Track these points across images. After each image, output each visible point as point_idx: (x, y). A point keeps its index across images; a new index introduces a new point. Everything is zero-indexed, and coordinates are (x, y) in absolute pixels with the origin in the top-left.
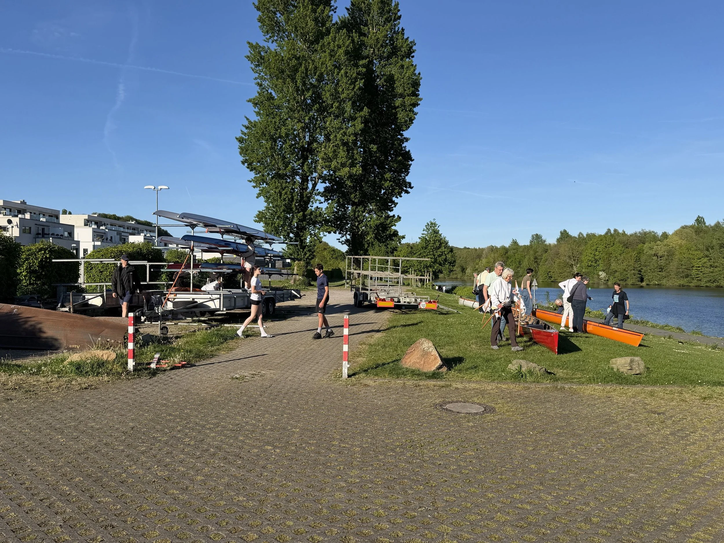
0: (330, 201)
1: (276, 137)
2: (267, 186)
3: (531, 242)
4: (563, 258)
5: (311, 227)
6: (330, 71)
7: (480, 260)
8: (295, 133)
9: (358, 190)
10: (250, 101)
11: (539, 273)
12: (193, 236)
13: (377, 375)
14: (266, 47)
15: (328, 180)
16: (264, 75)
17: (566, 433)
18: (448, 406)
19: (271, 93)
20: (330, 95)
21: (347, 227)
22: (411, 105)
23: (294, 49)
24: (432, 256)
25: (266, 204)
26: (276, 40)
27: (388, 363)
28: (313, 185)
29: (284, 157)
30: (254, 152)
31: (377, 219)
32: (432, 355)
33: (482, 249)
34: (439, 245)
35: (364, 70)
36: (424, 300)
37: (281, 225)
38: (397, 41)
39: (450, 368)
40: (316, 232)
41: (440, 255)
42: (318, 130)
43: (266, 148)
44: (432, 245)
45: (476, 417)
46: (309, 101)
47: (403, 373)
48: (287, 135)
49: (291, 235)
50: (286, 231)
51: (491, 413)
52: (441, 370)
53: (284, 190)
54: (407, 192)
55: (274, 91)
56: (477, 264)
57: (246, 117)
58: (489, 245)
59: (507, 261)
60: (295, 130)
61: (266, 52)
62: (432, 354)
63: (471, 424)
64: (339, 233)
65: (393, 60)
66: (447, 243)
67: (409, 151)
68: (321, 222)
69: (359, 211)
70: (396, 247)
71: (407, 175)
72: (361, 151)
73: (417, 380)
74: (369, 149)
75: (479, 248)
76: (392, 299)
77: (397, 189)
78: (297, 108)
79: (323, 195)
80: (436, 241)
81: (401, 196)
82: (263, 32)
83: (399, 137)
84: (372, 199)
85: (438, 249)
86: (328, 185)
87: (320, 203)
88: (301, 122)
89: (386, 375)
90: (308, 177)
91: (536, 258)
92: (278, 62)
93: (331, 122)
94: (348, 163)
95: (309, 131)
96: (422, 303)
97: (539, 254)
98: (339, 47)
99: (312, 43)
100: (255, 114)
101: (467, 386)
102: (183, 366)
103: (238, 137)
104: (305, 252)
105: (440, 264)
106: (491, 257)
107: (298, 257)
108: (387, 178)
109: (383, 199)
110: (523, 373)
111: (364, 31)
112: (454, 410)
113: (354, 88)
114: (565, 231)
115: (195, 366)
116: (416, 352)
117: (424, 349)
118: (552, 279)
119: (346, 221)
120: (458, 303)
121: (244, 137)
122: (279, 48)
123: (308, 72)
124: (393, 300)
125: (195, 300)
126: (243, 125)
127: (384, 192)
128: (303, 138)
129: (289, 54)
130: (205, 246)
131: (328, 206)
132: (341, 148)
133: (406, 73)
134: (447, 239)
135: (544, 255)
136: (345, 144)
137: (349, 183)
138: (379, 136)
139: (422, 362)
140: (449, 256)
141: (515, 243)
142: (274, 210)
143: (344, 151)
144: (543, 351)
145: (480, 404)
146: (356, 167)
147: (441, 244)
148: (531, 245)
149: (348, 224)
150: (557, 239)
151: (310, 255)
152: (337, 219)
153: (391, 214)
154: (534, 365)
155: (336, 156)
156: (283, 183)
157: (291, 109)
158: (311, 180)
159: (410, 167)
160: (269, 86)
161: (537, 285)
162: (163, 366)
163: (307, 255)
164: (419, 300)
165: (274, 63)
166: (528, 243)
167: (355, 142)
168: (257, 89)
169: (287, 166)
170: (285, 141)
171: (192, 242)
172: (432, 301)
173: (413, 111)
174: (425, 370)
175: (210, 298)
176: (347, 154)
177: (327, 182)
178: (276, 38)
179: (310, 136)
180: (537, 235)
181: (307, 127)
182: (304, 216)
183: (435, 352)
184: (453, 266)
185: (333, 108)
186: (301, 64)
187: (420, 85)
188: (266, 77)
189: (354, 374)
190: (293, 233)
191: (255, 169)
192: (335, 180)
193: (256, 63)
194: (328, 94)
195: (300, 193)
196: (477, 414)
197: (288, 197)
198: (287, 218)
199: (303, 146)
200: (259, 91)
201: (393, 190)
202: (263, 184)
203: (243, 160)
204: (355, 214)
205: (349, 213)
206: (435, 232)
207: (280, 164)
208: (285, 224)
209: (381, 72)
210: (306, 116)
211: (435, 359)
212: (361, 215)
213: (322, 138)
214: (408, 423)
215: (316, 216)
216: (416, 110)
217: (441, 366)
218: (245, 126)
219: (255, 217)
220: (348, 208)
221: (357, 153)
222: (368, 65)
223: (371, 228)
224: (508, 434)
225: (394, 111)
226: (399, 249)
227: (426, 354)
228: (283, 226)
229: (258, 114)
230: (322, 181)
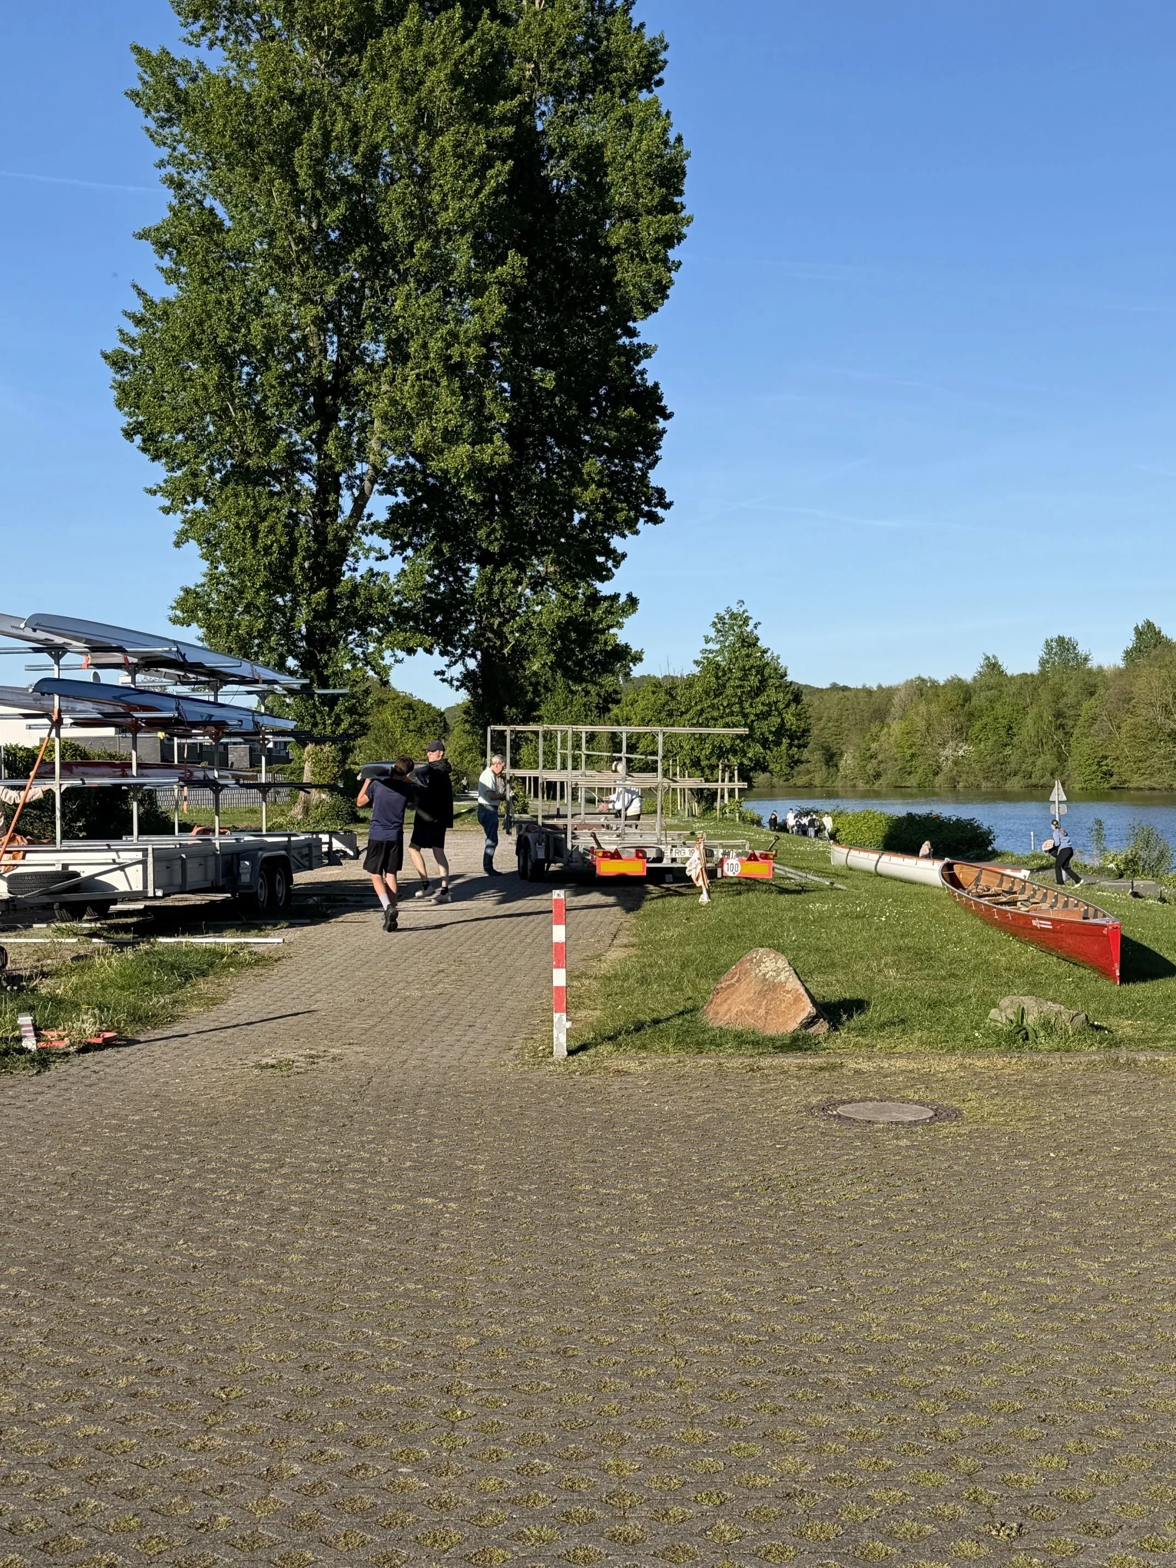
0: (409, 552)
1: (234, 351)
2: (206, 508)
3: (1043, 663)
4: (1144, 712)
5: (351, 634)
6: (403, 139)
7: (883, 723)
8: (293, 336)
9: (497, 514)
10: (143, 235)
11: (1071, 764)
12: (59, 680)
13: (644, 1047)
14: (195, 64)
15: (402, 483)
16: (186, 151)
17: (1136, 1153)
18: (841, 1110)
19: (212, 210)
20: (403, 216)
21: (465, 632)
22: (657, 240)
23: (284, 72)
24: (740, 718)
25: (205, 565)
26: (222, 40)
27: (668, 1019)
28: (355, 500)
29: (261, 416)
30: (163, 398)
31: (562, 606)
32: (788, 992)
33: (890, 689)
34: (760, 682)
35: (511, 130)
36: (733, 853)
37: (259, 631)
38: (608, 40)
39: (835, 1025)
40: (371, 650)
41: (762, 713)
42: (368, 328)
43: (205, 387)
44: (738, 683)
45: (914, 1129)
46: (334, 235)
47: (712, 1042)
48: (269, 344)
49: (291, 663)
50: (274, 650)
51: (951, 1121)
52: (811, 1030)
53: (263, 519)
54: (654, 519)
55: (225, 203)
56: (875, 738)
57: (135, 286)
58: (912, 676)
59: (968, 727)
60: (293, 329)
61: (194, 80)
62: (789, 987)
63: (904, 1142)
64: (443, 653)
65: (598, 98)
66: (784, 675)
67: (656, 385)
68: (384, 619)
69: (503, 581)
70: (616, 692)
71: (652, 466)
72: (505, 391)
73: (752, 1056)
74: (532, 383)
75: (880, 687)
76: (640, 853)
77: (622, 509)
78: (298, 258)
79: (385, 530)
80: (749, 669)
81: (636, 533)
82: (179, 14)
83: (625, 340)
84: (545, 542)
85: (757, 695)
86: (402, 499)
87: (378, 559)
88: (312, 302)
89: (670, 1046)
90: (339, 474)
91: (1059, 715)
92: (234, 111)
93: (407, 299)
94: (466, 431)
95: (338, 330)
96: (730, 861)
97: (1069, 700)
98: (430, 62)
99: (340, 49)
100: (161, 278)
101: (885, 1065)
102: (108, 1044)
103: (109, 351)
104: (338, 716)
105: (765, 743)
106: (917, 714)
107: (315, 731)
108: (589, 474)
109: (581, 542)
110: (1029, 1029)
111: (504, 7)
112: (858, 1117)
113: (478, 192)
114: (1149, 625)
115: (139, 1042)
116: (743, 986)
117: (764, 975)
118: (1114, 781)
119: (463, 613)
120: (828, 860)
121: (130, 351)
122: (234, 65)
123: (330, 143)
124: (644, 853)
125: (71, 868)
126: (126, 313)
127: (581, 521)
128: (321, 351)
129: (270, 88)
130: (89, 710)
131: (406, 567)
132: (444, 382)
133: (639, 141)
134: (783, 662)
135: (1086, 705)
136: (454, 369)
137: (469, 493)
138: (560, 341)
139: (762, 1012)
140: (789, 718)
141: (993, 667)
142: (236, 582)
143: (453, 393)
144: (1081, 978)
145: (922, 1104)
146: (492, 443)
147: (763, 681)
148: (1043, 673)
149: (468, 622)
150: (1127, 652)
151: (351, 726)
152: (434, 606)
153: (605, 589)
154: (1056, 1007)
155: (427, 409)
156: (260, 496)
157: (277, 259)
158: (350, 488)
159: (659, 439)
160: (206, 187)
161: (1064, 798)
162: (56, 1044)
163: (344, 725)
164: (719, 853)
165: (221, 117)
166: (1033, 668)
167: (484, 365)
168: (169, 195)
169: (269, 445)
170: (263, 361)
171: (56, 697)
172: (757, 853)
173: (665, 260)
174: (771, 1032)
175: (114, 862)
176: (463, 402)
177: (399, 489)
178: (221, 33)
179: (341, 346)
180: (1061, 640)
181: (330, 317)
182: (332, 599)
183: (794, 984)
184: (799, 747)
185: (413, 255)
186: (307, 119)
187: (684, 174)
188: (193, 157)
189: (583, 1048)
190: (295, 657)
191: (167, 452)
192: (424, 486)
193: (162, 114)
194: (397, 213)
195: (316, 527)
196: (915, 1123)
197: (278, 541)
198: (277, 608)
199: (319, 380)
200: (175, 202)
201: (610, 512)
202: (194, 502)
203: (129, 424)
204: (490, 592)
205: (474, 588)
206: (743, 641)
207: (248, 438)
208: (271, 628)
209: (560, 138)
210: (328, 283)
211: (797, 1000)
212: (511, 593)
213: (377, 351)
214: (750, 1145)
215: (370, 600)
216: (673, 254)
217: (814, 1018)
218: (132, 316)
219: (173, 608)
220: (469, 570)
221: (494, 399)
222: (520, 115)
223: (543, 633)
224: (996, 1158)
225: (604, 261)
226: (625, 699)
227: (770, 988)
228: (264, 634)
229: (172, 276)
230: (381, 488)
